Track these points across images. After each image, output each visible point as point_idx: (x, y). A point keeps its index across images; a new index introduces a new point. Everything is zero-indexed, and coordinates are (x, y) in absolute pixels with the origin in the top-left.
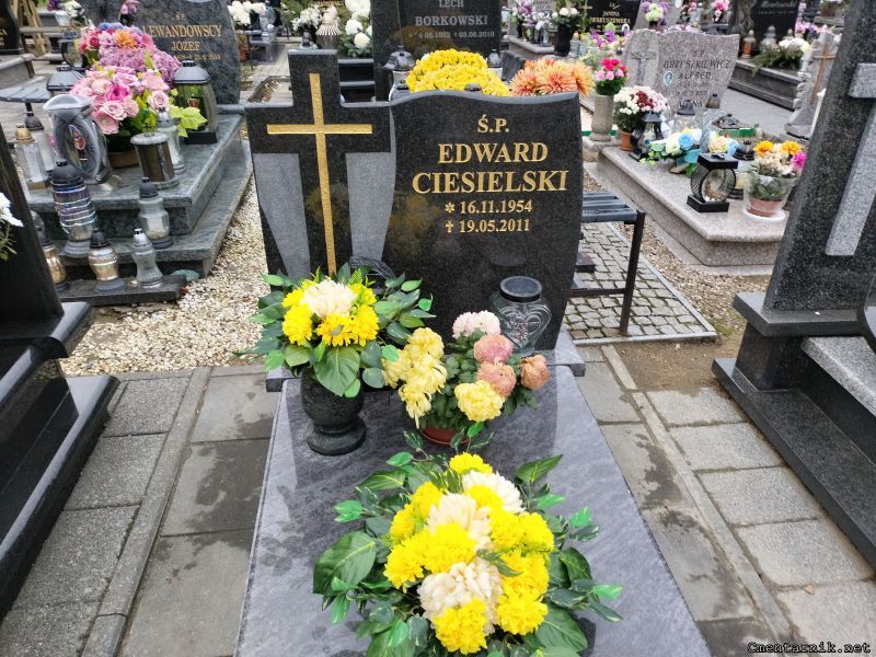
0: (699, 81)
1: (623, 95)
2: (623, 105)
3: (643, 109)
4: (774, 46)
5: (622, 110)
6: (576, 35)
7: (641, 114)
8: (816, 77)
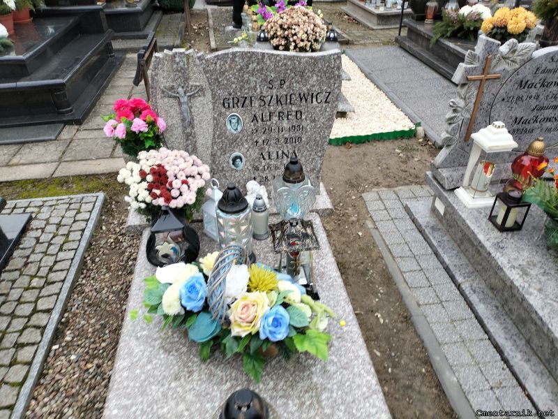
1: (129, 172)
3: (157, 203)
4: (454, 15)
6: (246, 6)
8: (471, 105)
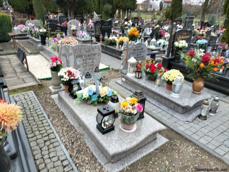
0: (90, 61)
1: (61, 73)
2: (62, 77)
3: (71, 78)
4: (108, 39)
5: (62, 79)
6: (47, 38)
7: (70, 80)
8: (126, 55)
